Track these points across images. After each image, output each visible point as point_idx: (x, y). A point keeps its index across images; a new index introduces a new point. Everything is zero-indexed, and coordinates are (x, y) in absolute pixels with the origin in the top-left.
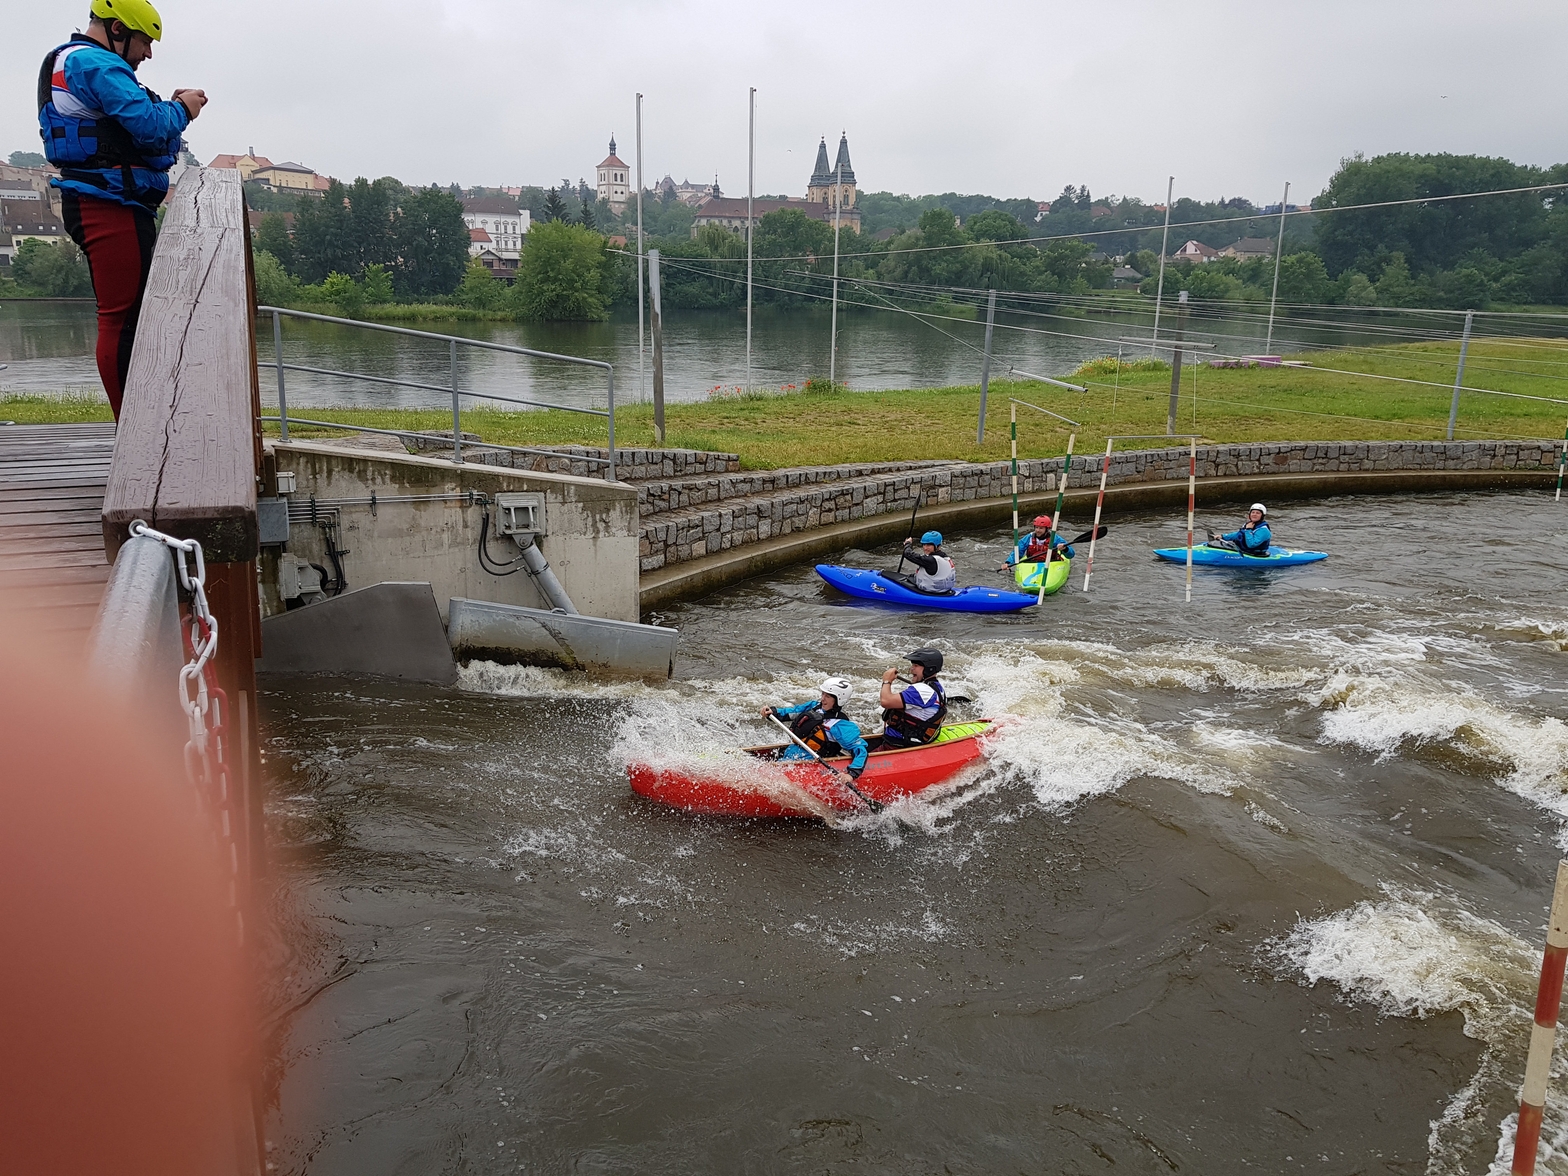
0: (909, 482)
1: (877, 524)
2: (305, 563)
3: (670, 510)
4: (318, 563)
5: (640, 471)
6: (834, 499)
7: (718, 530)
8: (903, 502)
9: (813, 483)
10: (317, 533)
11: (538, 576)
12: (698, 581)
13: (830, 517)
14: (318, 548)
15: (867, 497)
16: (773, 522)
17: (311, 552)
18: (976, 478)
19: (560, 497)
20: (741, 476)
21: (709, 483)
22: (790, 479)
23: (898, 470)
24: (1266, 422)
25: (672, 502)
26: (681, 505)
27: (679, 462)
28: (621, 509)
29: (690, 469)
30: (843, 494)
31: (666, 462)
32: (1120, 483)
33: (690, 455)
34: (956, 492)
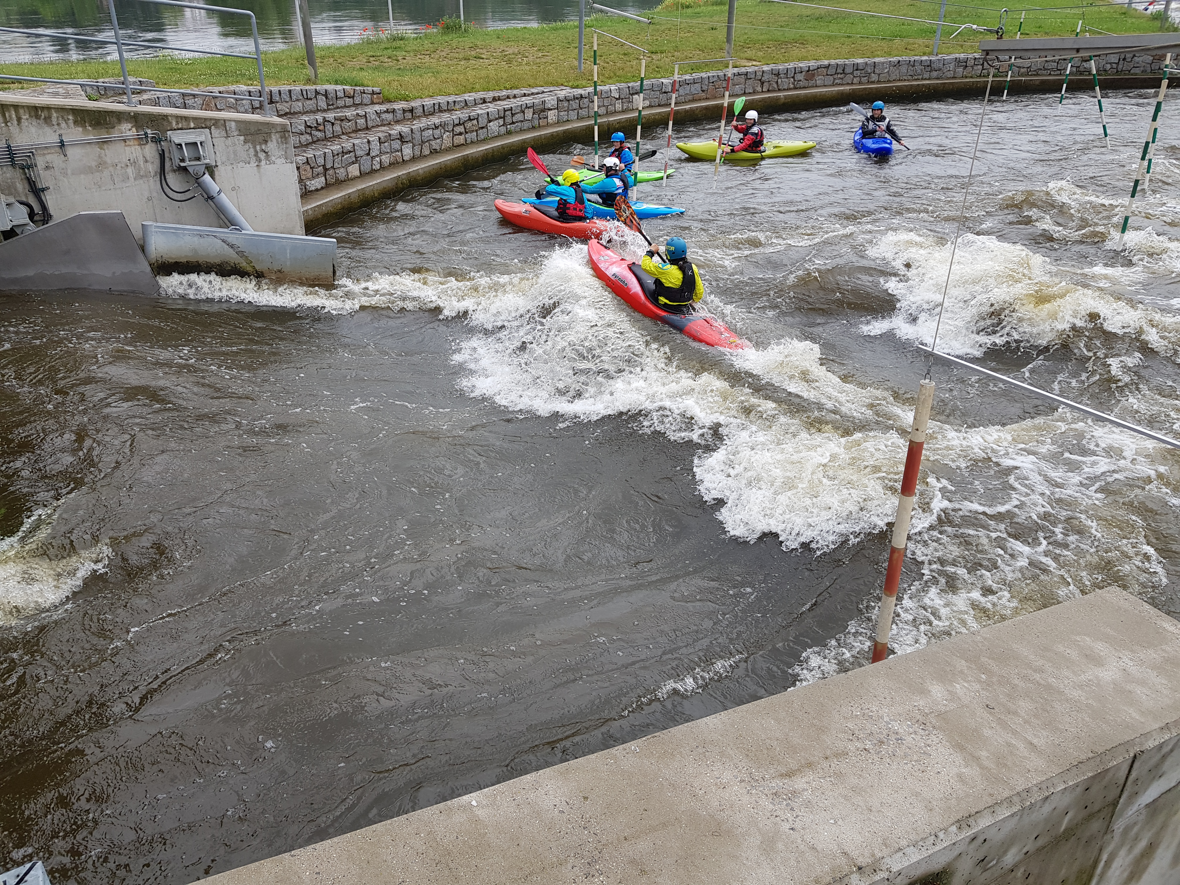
0: (524, 107)
1: (500, 144)
2: (12, 200)
3: (326, 139)
4: (24, 199)
5: (297, 106)
7: (368, 154)
8: (520, 124)
9: (445, 111)
10: (18, 173)
11: (213, 199)
12: (355, 198)
13: (461, 139)
14: (21, 186)
15: (490, 121)
16: (414, 146)
17: (15, 190)
18: (577, 101)
19: (223, 132)
20: (383, 107)
21: (358, 114)
22: (426, 108)
23: (515, 97)
24: (801, 46)
25: (327, 132)
26: (335, 134)
27: (329, 97)
28: (277, 140)
29: (340, 103)
30: (470, 119)
31: (319, 97)
32: (690, 101)
33: (339, 91)
34: (562, 114)
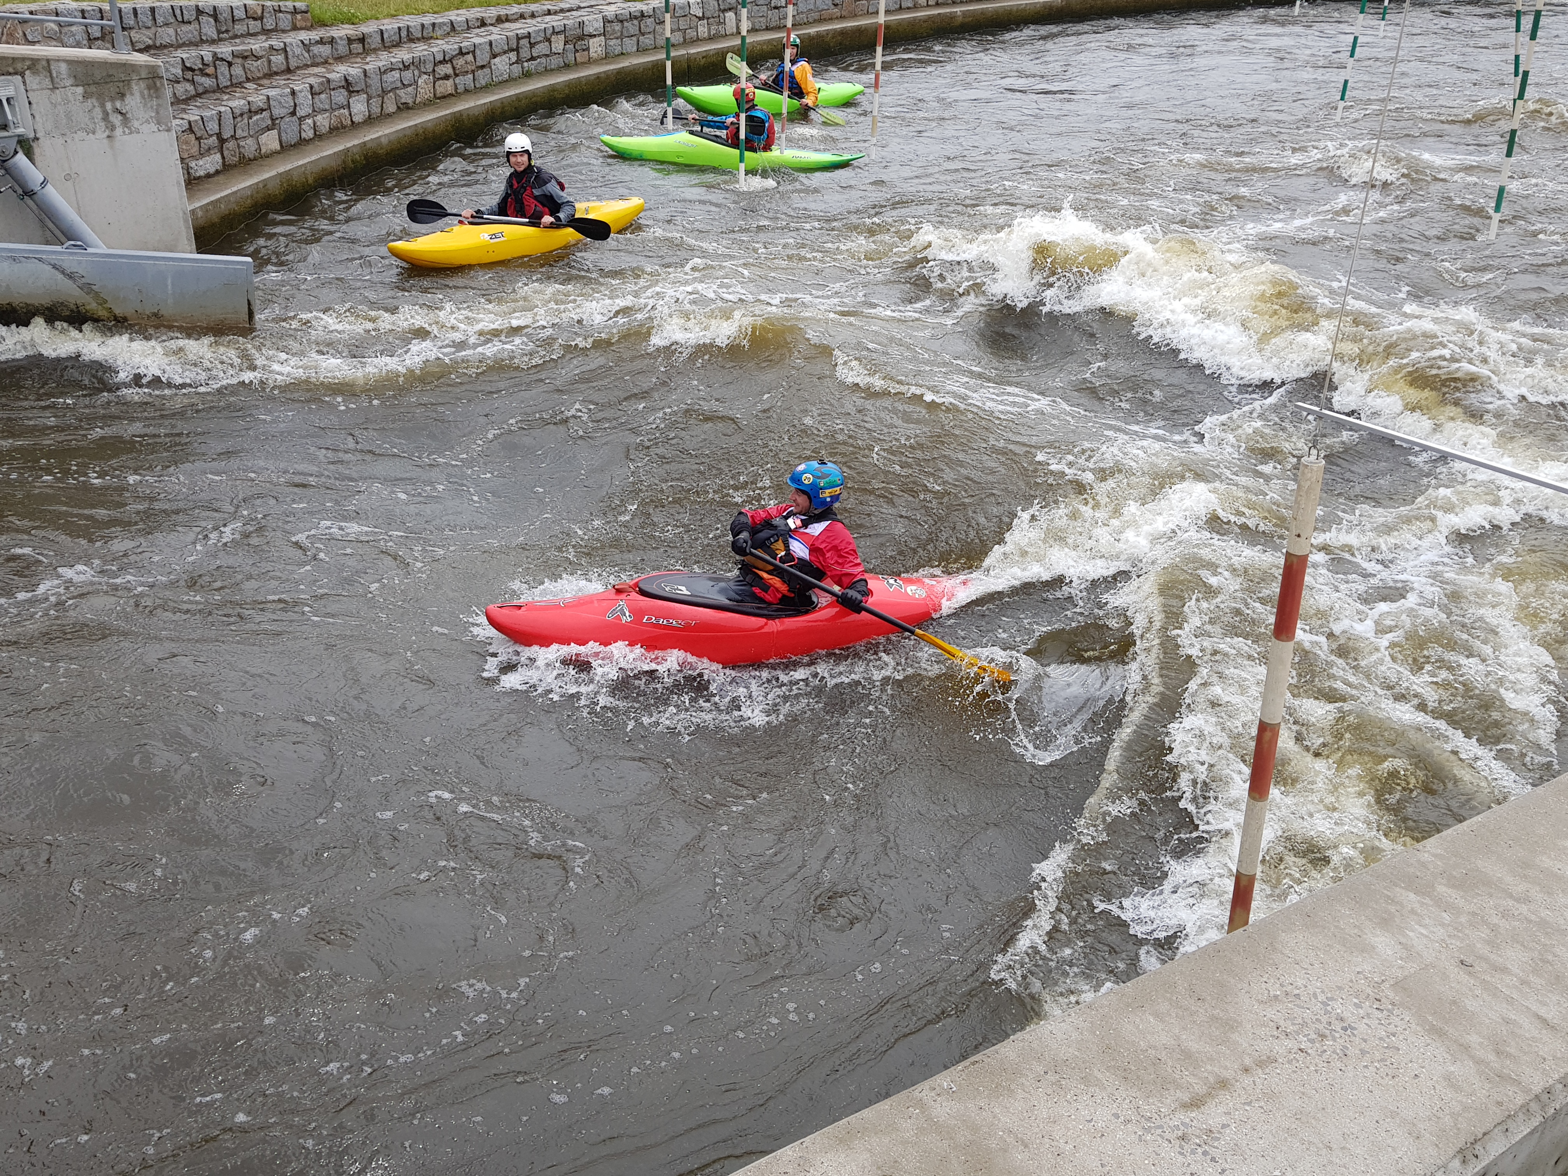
0: (549, 32)
1: (512, 93)
3: (220, 89)
5: (167, 35)
6: (451, 60)
7: (293, 114)
8: (543, 60)
9: (418, 39)
11: (35, 197)
12: (274, 188)
13: (448, 87)
15: (495, 56)
16: (370, 98)
18: (636, 22)
19: (47, 82)
20: (315, 35)
21: (271, 47)
22: (386, 36)
23: (533, 16)
25: (220, 77)
26: (234, 81)
27: (221, 17)
28: (142, 93)
29: (240, 28)
30: (461, 53)
31: (204, 19)
32: (815, 21)
33: (238, 8)
34: (612, 43)
